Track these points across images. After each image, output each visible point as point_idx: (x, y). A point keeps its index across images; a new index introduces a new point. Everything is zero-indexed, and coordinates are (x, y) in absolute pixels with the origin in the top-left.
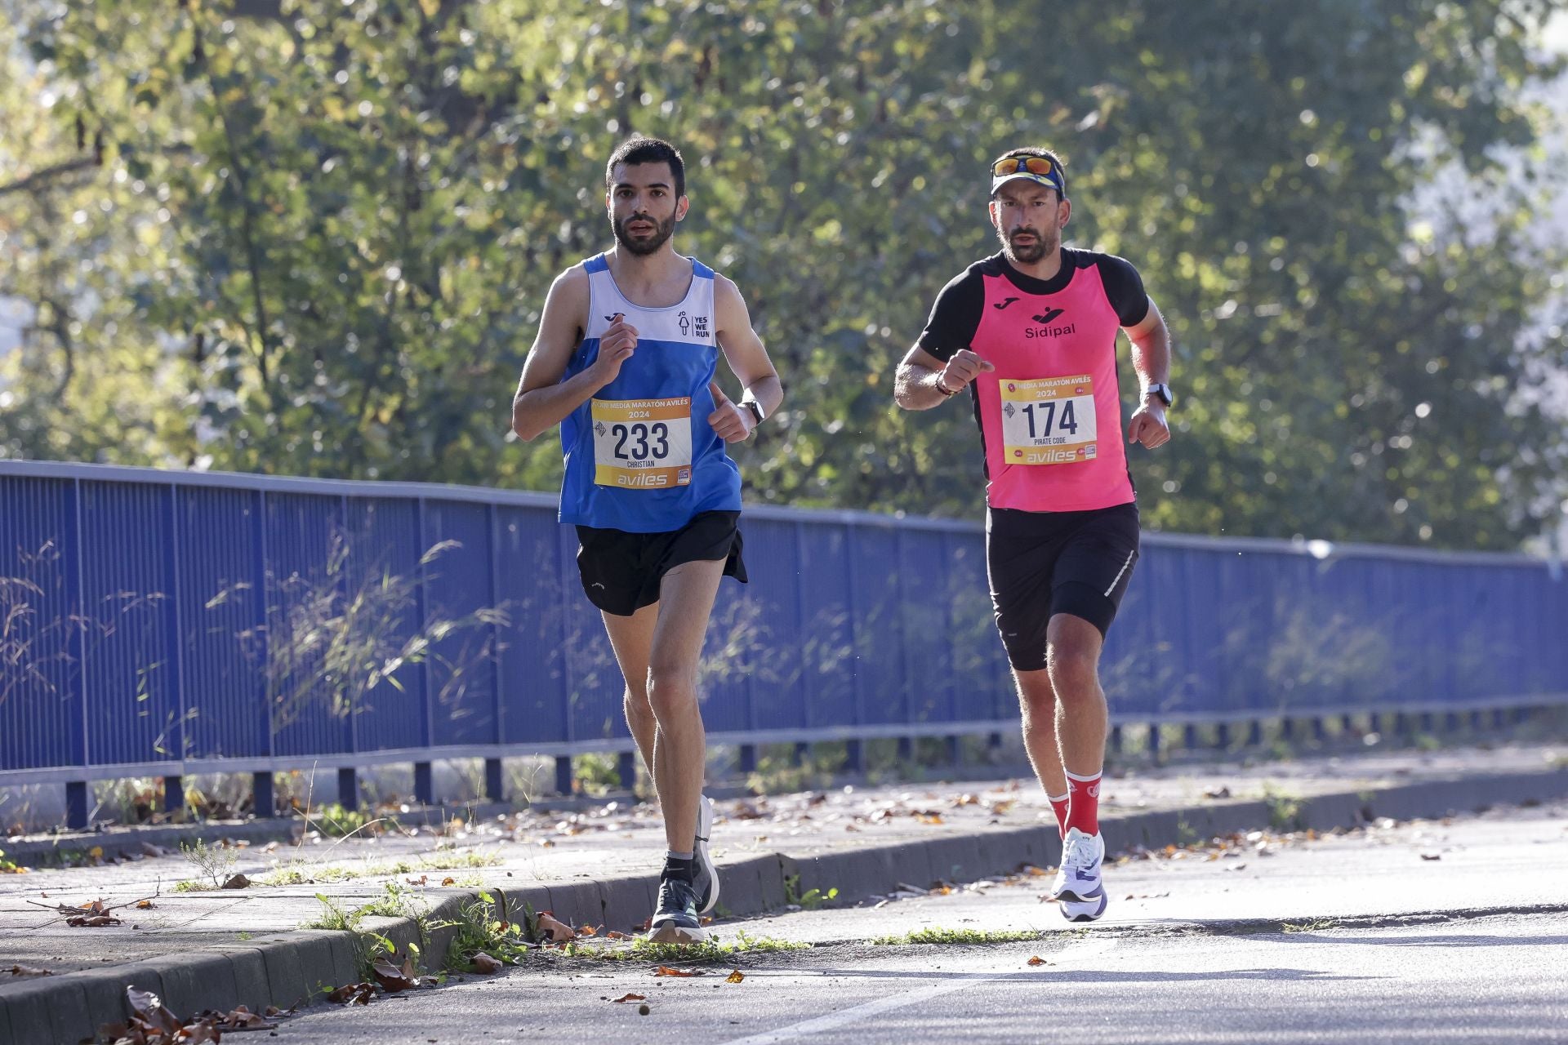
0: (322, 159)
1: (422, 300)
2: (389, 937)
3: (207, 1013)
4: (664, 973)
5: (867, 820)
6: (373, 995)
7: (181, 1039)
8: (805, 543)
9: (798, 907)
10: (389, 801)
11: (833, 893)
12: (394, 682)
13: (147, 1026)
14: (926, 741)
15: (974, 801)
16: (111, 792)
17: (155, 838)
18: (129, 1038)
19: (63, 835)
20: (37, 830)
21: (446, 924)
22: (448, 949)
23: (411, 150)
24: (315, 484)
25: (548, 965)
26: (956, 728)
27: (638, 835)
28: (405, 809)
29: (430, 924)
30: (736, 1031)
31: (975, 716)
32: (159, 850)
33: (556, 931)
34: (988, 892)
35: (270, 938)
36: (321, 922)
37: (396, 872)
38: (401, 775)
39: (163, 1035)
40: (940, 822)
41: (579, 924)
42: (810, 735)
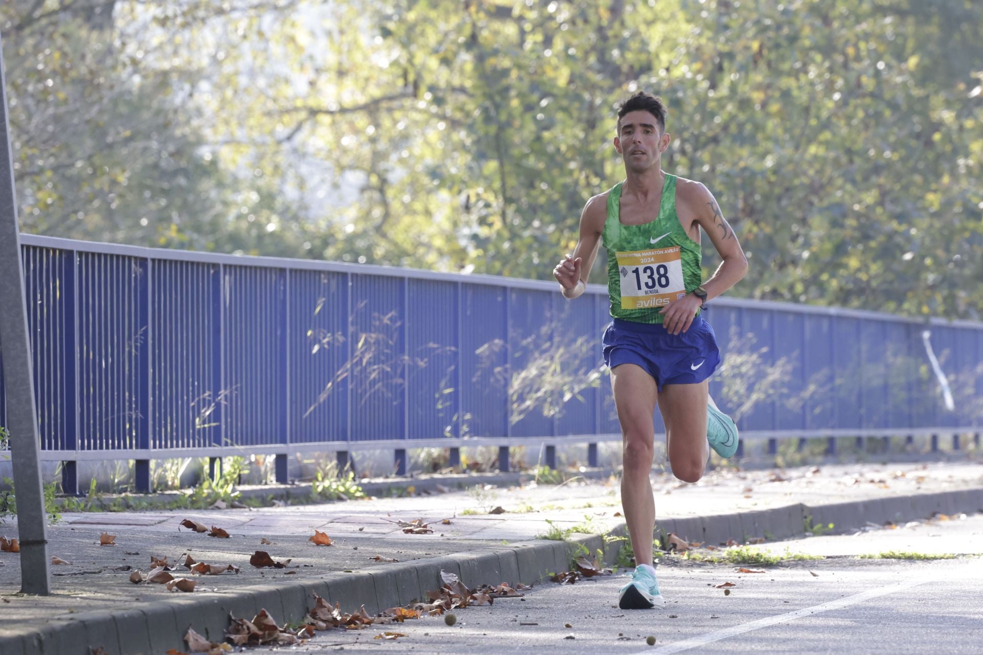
0: (541, 99)
1: (595, 181)
2: (586, 545)
3: (484, 586)
4: (741, 571)
5: (845, 484)
6: (577, 578)
7: (471, 601)
8: (808, 325)
9: (811, 534)
10: (573, 465)
11: (831, 526)
12: (580, 398)
13: (452, 593)
14: (871, 439)
15: (903, 475)
16: (419, 456)
17: (444, 482)
18: (442, 599)
19: (393, 479)
20: (377, 476)
21: (618, 539)
22: (618, 553)
23: (592, 95)
24: (533, 283)
25: (675, 564)
26: (888, 432)
27: (717, 489)
28: (583, 469)
29: (609, 538)
30: (788, 608)
31: (899, 425)
32: (446, 489)
33: (678, 544)
34: (918, 529)
35: (519, 545)
36: (547, 535)
37: (585, 507)
38: (580, 449)
39: (461, 599)
40: (887, 487)
41: (690, 541)
42: (808, 434)
